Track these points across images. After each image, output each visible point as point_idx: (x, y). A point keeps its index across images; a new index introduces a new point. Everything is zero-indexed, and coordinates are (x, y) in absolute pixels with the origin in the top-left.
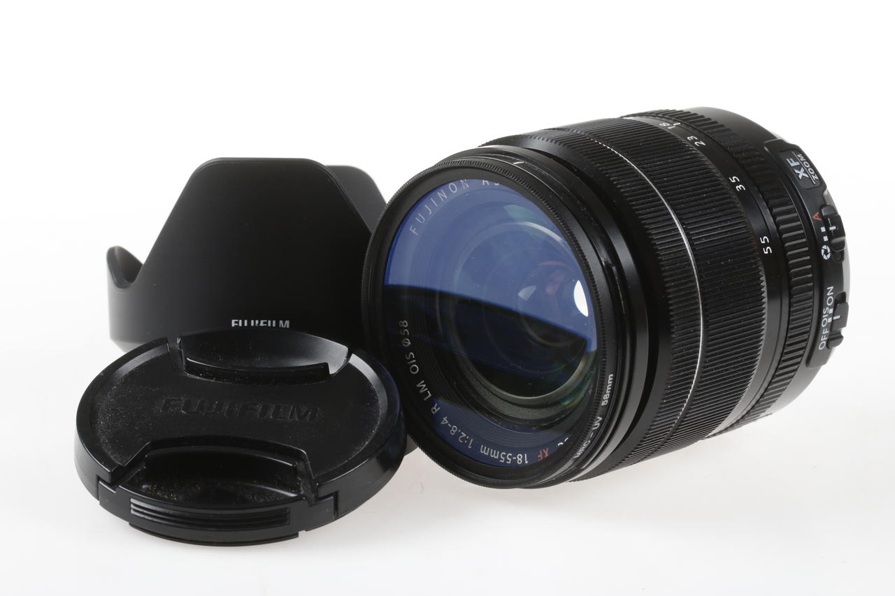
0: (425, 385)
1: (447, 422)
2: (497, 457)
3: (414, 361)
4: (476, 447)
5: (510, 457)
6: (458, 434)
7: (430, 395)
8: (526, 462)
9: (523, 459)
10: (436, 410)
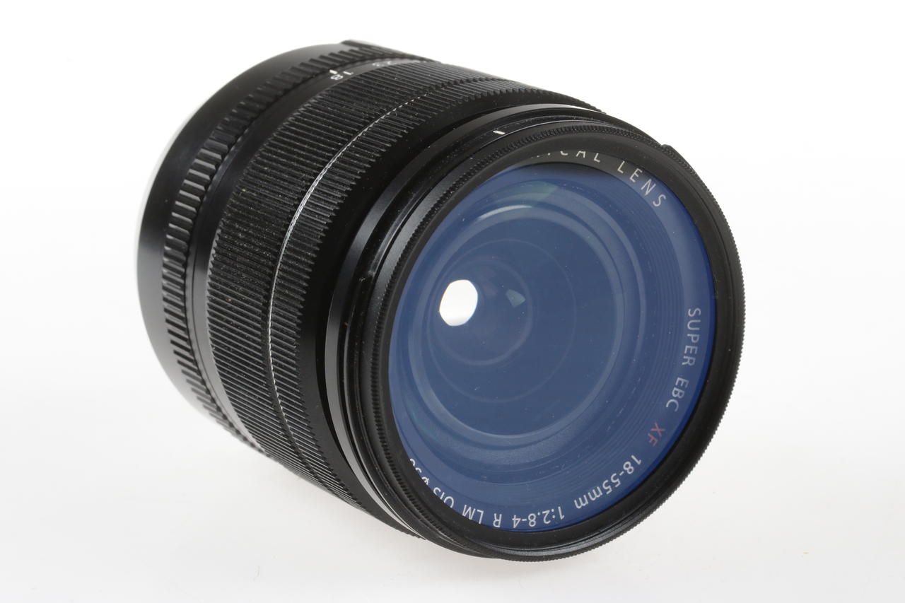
0: (470, 508)
1: (519, 520)
2: (601, 494)
3: (443, 494)
4: (569, 508)
5: (615, 478)
6: (539, 519)
7: (482, 512)
8: (639, 462)
9: (633, 463)
10: (500, 520)
